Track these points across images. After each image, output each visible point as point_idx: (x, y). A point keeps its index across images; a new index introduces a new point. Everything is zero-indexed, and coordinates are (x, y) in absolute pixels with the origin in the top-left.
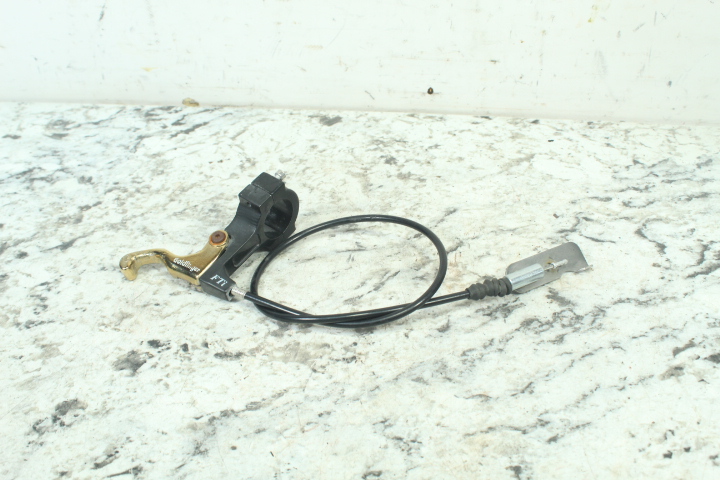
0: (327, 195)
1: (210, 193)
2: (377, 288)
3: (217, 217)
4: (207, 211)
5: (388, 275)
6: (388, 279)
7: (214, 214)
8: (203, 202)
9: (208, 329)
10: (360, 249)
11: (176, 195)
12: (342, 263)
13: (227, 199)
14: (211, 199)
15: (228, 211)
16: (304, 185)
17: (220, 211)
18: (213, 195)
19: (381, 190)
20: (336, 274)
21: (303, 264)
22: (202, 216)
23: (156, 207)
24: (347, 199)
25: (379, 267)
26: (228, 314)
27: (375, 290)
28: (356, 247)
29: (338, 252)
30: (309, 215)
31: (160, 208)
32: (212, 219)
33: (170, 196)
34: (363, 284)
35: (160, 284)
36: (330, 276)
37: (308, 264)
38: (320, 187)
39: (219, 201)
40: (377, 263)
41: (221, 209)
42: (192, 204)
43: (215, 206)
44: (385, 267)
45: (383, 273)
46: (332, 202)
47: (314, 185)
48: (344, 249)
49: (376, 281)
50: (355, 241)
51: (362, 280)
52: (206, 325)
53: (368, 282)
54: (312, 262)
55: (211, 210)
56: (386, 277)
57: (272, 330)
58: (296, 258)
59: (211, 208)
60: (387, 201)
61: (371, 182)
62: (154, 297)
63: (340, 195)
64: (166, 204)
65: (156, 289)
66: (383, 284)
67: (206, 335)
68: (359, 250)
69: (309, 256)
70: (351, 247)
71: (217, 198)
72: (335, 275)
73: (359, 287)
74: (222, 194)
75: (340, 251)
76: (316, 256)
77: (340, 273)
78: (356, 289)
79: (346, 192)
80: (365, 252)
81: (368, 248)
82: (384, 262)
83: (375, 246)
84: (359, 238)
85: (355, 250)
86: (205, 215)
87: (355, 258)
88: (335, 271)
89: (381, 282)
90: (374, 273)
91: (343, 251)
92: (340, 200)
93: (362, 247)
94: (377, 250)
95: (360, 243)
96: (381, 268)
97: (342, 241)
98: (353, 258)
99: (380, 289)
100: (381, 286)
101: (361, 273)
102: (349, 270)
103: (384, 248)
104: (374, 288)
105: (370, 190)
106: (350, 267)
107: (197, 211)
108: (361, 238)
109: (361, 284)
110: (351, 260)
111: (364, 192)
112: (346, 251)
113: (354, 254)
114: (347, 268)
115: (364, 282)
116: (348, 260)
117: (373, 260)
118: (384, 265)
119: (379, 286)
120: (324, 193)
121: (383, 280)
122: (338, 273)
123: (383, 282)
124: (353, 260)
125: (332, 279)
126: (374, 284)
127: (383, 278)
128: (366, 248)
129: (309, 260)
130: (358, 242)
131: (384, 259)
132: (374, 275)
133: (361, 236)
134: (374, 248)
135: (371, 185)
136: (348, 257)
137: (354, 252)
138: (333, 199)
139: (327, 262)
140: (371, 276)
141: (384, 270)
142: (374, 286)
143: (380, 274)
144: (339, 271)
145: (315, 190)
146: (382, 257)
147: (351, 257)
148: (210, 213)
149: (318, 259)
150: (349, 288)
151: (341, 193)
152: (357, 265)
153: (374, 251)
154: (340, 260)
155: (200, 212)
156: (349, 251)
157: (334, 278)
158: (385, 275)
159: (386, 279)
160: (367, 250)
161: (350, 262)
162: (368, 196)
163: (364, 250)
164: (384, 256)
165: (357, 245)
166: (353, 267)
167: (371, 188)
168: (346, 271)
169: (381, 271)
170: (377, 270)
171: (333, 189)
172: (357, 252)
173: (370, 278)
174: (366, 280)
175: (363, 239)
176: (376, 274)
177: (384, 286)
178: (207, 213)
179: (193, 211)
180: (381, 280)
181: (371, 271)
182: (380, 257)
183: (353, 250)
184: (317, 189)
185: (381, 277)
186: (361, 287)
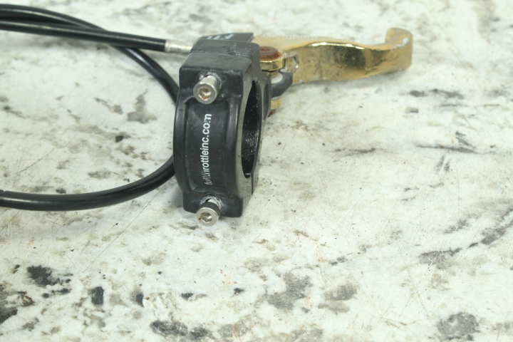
2: (488, 240)
4: (185, 16)
5: (512, 215)
9: (148, 263)
10: (464, 148)
12: (425, 172)
17: (209, 21)
20: (411, 194)
21: (350, 160)
22: (176, 24)
24: (448, 40)
25: (495, 194)
26: (191, 238)
27: (484, 242)
28: (456, 143)
29: (422, 147)
34: (462, 224)
35: (75, 149)
36: (399, 194)
37: (360, 160)
38: (401, 6)
40: (493, 185)
41: (211, 16)
43: (202, 9)
44: (510, 196)
45: (504, 207)
48: (432, 142)
49: (487, 223)
50: (456, 128)
51: (462, 217)
52: (146, 254)
53: (472, 221)
54: (368, 157)
55: (194, 17)
56: (507, 220)
57: (271, 292)
58: (338, 144)
59: (195, 12)
61: (497, 13)
62: (60, 174)
63: (436, 30)
65: (65, 157)
66: (501, 232)
67: (143, 275)
68: (461, 150)
69: (364, 144)
70: (446, 141)
72: (408, 194)
73: (452, 229)
75: (425, 145)
76: (377, 147)
77: (419, 191)
78: (447, 232)
79: (447, 25)
80: (472, 156)
81: (480, 149)
82: (508, 184)
83: (492, 147)
84: (462, 125)
85: (453, 149)
86: (180, 24)
87: (451, 164)
88: (409, 186)
89: (499, 227)
90: (486, 206)
91: (430, 147)
92: (434, 39)
93: (467, 144)
94: (495, 156)
95: (464, 135)
96: (500, 196)
97: (430, 124)
98: (447, 164)
99: (496, 242)
100: (498, 236)
101: (460, 199)
102: (437, 189)
103: (511, 154)
104: (483, 237)
105: (494, 30)
106: (439, 182)
107: (167, 13)
108: (468, 125)
109: (459, 223)
110: (443, 167)
111: (481, 32)
112: (436, 147)
113: (451, 157)
114: (434, 184)
115: (465, 221)
116: (437, 168)
117: (485, 177)
118: (507, 190)
119: (494, 235)
120: (406, 19)
121: (503, 224)
122: (416, 191)
123: (503, 228)
124: (447, 168)
125: (403, 202)
126: (484, 229)
127: (503, 219)
128: (474, 148)
129: (363, 152)
130: (460, 132)
131: (508, 179)
132: (485, 208)
133: (466, 120)
134: (491, 152)
135: (497, 20)
136: (438, 161)
137: (450, 151)
138: (422, 34)
139: (397, 163)
140: (480, 210)
141: (505, 203)
142: (483, 234)
143: (497, 208)
144: (418, 187)
145: (390, 12)
146: (505, 172)
147: (445, 162)
148: (191, 22)
149: (379, 154)
150: (434, 229)
151: (438, 25)
152: (453, 180)
153: (489, 158)
154: (423, 163)
155: (174, 16)
156: (442, 147)
157: (407, 200)
158: (507, 214)
159: (509, 223)
160: (477, 153)
161: (442, 171)
162: (489, 41)
163: (471, 151)
164: (509, 172)
165: (458, 138)
166: (445, 183)
167: (495, 25)
168: (432, 189)
169: (500, 203)
170: (492, 198)
171: (423, 15)
172: (458, 152)
173: (477, 214)
174: (469, 217)
175: (471, 128)
176: (489, 208)
177: (504, 238)
178: (186, 21)
179: (162, 12)
180: (498, 222)
181: (480, 198)
182: (501, 171)
183: (450, 146)
184: (395, 9)
185: (498, 216)
186: (457, 230)
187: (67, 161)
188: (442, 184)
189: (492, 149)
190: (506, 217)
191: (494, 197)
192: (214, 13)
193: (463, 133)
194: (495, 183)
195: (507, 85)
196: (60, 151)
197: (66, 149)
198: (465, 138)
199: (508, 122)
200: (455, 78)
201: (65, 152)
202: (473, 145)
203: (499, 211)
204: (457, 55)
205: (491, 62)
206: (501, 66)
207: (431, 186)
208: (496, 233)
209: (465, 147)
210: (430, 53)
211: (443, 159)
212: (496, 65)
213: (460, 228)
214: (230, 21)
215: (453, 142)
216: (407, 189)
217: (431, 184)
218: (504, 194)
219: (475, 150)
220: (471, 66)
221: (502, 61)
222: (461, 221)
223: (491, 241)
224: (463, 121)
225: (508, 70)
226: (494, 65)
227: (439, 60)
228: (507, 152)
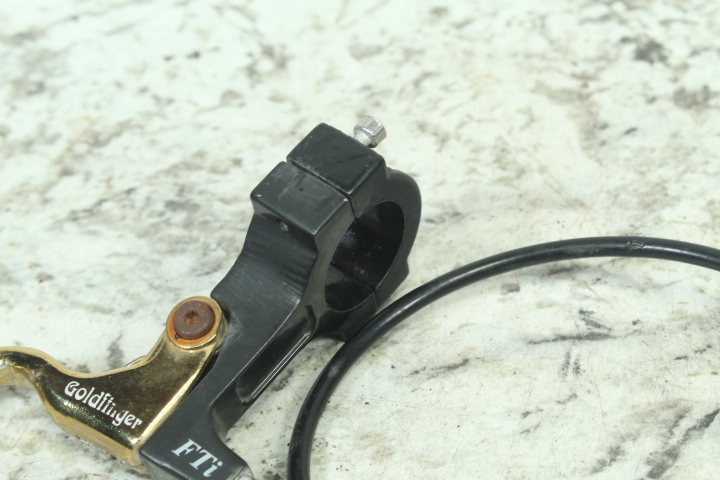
0: (487, 156)
1: (167, 152)
2: (657, 471)
3: (188, 225)
4: (159, 206)
5: (685, 424)
6: (687, 437)
7: (180, 217)
8: (151, 180)
10: (595, 333)
11: (78, 158)
12: (547, 384)
13: (214, 170)
14: (172, 171)
15: (218, 206)
16: (422, 127)
17: (195, 207)
18: (175, 158)
19: (633, 141)
20: (532, 420)
21: (435, 384)
22: (147, 221)
23: (21, 192)
24: (542, 170)
25: (654, 397)
28: (583, 328)
29: (532, 343)
30: (442, 220)
31: (34, 197)
32: (176, 232)
33: (59, 161)
34: (615, 453)
35: (29, 447)
36: (514, 424)
37: (449, 381)
38: (466, 132)
39: (195, 178)
40: (647, 383)
41: (197, 199)
42: (120, 186)
43: (182, 191)
44: (676, 395)
45: (669, 415)
46: (502, 181)
47: (448, 125)
48: (548, 333)
49: (650, 443)
50: (578, 305)
51: (612, 442)
53: (628, 446)
54: (460, 375)
55: (172, 205)
56: (679, 433)
58: (414, 364)
59: (172, 196)
60: (653, 177)
61: (604, 117)
63: (521, 159)
64: (50, 185)
65: (16, 463)
66: (673, 454)
68: (591, 337)
69: (451, 356)
70: (569, 326)
71: (188, 166)
72: (529, 422)
73: (602, 465)
74: (201, 154)
75: (538, 339)
76: (471, 356)
77: (543, 414)
78: (595, 471)
79: (536, 147)
80: (608, 342)
81: (618, 330)
82: (668, 377)
83: (634, 323)
84: (586, 297)
85: (579, 338)
86: (155, 220)
87: (581, 362)
88: (528, 409)
89: (668, 447)
90: (644, 417)
91: (547, 341)
92: (521, 172)
93: (599, 326)
94: (642, 337)
95: (592, 313)
96: (660, 398)
97: (540, 305)
98: (576, 364)
99: (668, 472)
100: (670, 462)
101: (604, 414)
102: (569, 405)
103: (663, 329)
104: (648, 468)
105: (603, 143)
106: (570, 394)
107: (133, 207)
108: (594, 296)
109: (610, 453)
110: (570, 369)
111: (586, 149)
112: (555, 340)
113: (579, 351)
114: (563, 398)
115: (618, 448)
116: (562, 372)
117: (634, 372)
118: (668, 387)
119: (664, 462)
120: (477, 150)
121: (673, 441)
122: (539, 414)
123: (674, 448)
124: (577, 370)
125: (524, 435)
126: (647, 454)
127: (672, 433)
128: (610, 329)
129: (452, 368)
130: (585, 309)
131: (666, 368)
132: (643, 422)
133: (591, 289)
134: (635, 331)
135: (605, 126)
136: (562, 360)
137: (577, 341)
138: (504, 169)
139: (504, 375)
140: (637, 426)
141: (671, 407)
142: (648, 462)
143: (661, 418)
144: (541, 407)
145: (452, 143)
146: (661, 359)
147: (572, 361)
148: (169, 214)
149: (475, 366)
150: (576, 469)
151: (524, 150)
152: (589, 386)
153: (634, 340)
154: (541, 368)
155: (142, 209)
156: (563, 338)
157: (528, 431)
158: (676, 424)
159: (681, 438)
160: (615, 338)
161: (571, 375)
162: (599, 161)
163: (606, 336)
164: (666, 358)
165: (584, 319)
166: (578, 394)
167: (604, 135)
168: (562, 406)
169: (663, 409)
170: (650, 404)
171: (500, 138)
172: (588, 341)
173: (633, 432)
174: (623, 440)
175: (599, 299)
176: (648, 420)
177: (679, 463)
178: (161, 214)
179: (124, 207)
180: (664, 440)
181: (633, 407)
182: (654, 359)
183: (575, 335)
184: (458, 138)
185: (664, 431)
186: (610, 465)
187: (21, 470)
188: (574, 396)
189: (636, 327)
190: (675, 430)
191: (652, 401)
192: (200, 193)
193: (590, 310)
194: (650, 379)
195: (638, 224)
196: (9, 454)
197: (16, 450)
198: (595, 317)
199: (650, 279)
200: (563, 226)
201: (15, 455)
202: (608, 326)
203: (664, 421)
204: (558, 192)
205: (609, 192)
206: (623, 196)
207: (559, 402)
208: (666, 458)
209: (597, 330)
210: (521, 196)
211: (568, 355)
212: (616, 196)
213: (613, 460)
214: (225, 201)
215: (578, 326)
216: (526, 414)
217: (559, 399)
218: (665, 393)
219: (612, 333)
220: (582, 205)
221: (624, 188)
222: (612, 449)
223: (662, 472)
224: (587, 292)
225: (635, 200)
226: (614, 196)
227: (535, 204)
228: (658, 327)
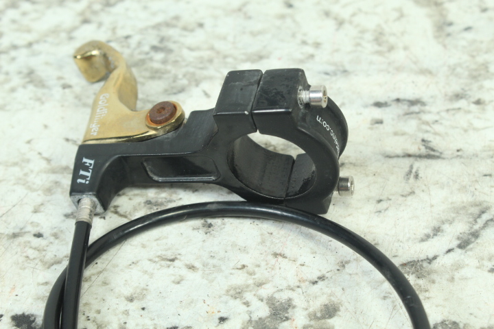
0: (369, 36)
1: (154, 14)
2: (464, 244)
3: (164, 62)
4: (146, 48)
5: (485, 217)
6: (486, 225)
7: (159, 56)
8: (143, 31)
9: (131, 300)
10: (431, 154)
11: (95, 13)
12: (395, 182)
13: (185, 29)
14: (157, 27)
15: (185, 52)
16: (327, 14)
17: (170, 51)
18: (160, 19)
19: (469, 36)
20: (383, 205)
23: (55, 31)
24: (406, 48)
25: (466, 198)
26: (171, 270)
27: (460, 246)
28: (423, 151)
29: (389, 157)
30: (335, 74)
31: (63, 35)
32: (156, 65)
33: (82, 14)
34: (437, 231)
35: (49, 191)
36: (372, 206)
38: (356, 19)
39: (171, 32)
40: (463, 189)
41: (171, 46)
42: (121, 33)
43: (162, 40)
44: (481, 198)
45: (476, 210)
46: (379, 53)
47: (345, 14)
48: (399, 152)
49: (461, 227)
50: (421, 135)
51: (436, 224)
52: (127, 292)
53: (446, 227)
55: (155, 48)
56: (481, 222)
57: (255, 317)
59: (155, 43)
60: (480, 59)
61: (451, 18)
62: (37, 218)
63: (392, 40)
64: (74, 29)
65: (39, 200)
66: (475, 235)
67: (126, 313)
68: (428, 157)
70: (413, 149)
71: (168, 25)
72: (381, 206)
73: (428, 237)
74: (177, 18)
75: (393, 155)
76: (346, 161)
77: (391, 202)
78: (422, 240)
79: (403, 33)
80: (439, 162)
81: (447, 154)
82: (477, 187)
83: (458, 151)
84: (427, 132)
85: (420, 156)
86: (143, 57)
87: (420, 172)
88: (382, 198)
89: (473, 230)
90: (458, 210)
91: (398, 156)
92: (391, 48)
93: (433, 150)
94: (462, 160)
95: (430, 142)
96: (471, 199)
97: (396, 134)
98: (416, 172)
99: (471, 246)
100: (473, 240)
101: (432, 206)
102: (409, 198)
103: (477, 156)
104: (458, 242)
105: (449, 35)
106: (410, 191)
107: (128, 47)
108: (432, 131)
109: (433, 230)
110: (412, 176)
111: (436, 37)
112: (404, 156)
113: (419, 165)
114: (405, 193)
115: (439, 228)
116: (406, 177)
117: (455, 181)
118: (477, 193)
119: (469, 239)
120: (363, 32)
121: (476, 227)
122: (389, 202)
123: (477, 231)
124: (417, 176)
125: (377, 214)
126: (458, 233)
127: (476, 222)
128: (441, 153)
130: (426, 139)
131: (477, 181)
132: (457, 213)
133: (431, 127)
134: (458, 156)
135: (450, 24)
136: (407, 169)
137: (418, 159)
138: (380, 45)
139: (367, 175)
140: (453, 215)
141: (477, 205)
142: (458, 238)
143: (470, 212)
144: (390, 197)
145: (346, 26)
146: (474, 175)
147: (414, 171)
148: (153, 54)
149: (349, 168)
150: (409, 238)
151: (394, 35)
152: (424, 187)
153: (457, 162)
154: (392, 174)
155: (135, 49)
156: (409, 156)
157: (380, 212)
158: (479, 216)
159: (482, 225)
160: (444, 159)
161: (412, 180)
162: (445, 46)
163: (438, 157)
164: (477, 175)
165: (424, 145)
166: (416, 191)
167: (450, 29)
168: (404, 198)
169: (472, 206)
170: (463, 202)
171: (379, 26)
172: (426, 159)
173: (450, 219)
174: (443, 223)
175: (436, 134)
176: (461, 212)
177: (479, 241)
178: (147, 53)
179: (123, 47)
180: (471, 225)
181: (452, 203)
182: (469, 174)
183: (417, 154)
184: (351, 22)
185: (471, 220)
186: (433, 238)
187: (42, 204)
188: (413, 193)
189: (459, 153)
190: (478, 220)
191: (465, 201)
192: (175, 42)
193: (429, 139)
194: (465, 187)
195: (467, 88)
196: (35, 194)
197: (40, 192)
198: (431, 145)
199: (471, 124)
200: (416, 86)
201: (39, 195)
202: (440, 150)
203: (471, 214)
204: (415, 63)
205: (449, 66)
206: (459, 70)
207: (403, 196)
208: (470, 237)
209: (432, 153)
210: (389, 64)
211: (411, 167)
212: (454, 69)
213: (435, 235)
214: (191, 49)
215: (420, 149)
216: (380, 201)
217: (403, 194)
218: (474, 197)
219: (443, 156)
220: (430, 73)
221: (460, 65)
222: (435, 228)
223: (467, 245)
224: (428, 128)
225: (466, 73)
226: (453, 70)
227: (399, 69)
228: (474, 155)
